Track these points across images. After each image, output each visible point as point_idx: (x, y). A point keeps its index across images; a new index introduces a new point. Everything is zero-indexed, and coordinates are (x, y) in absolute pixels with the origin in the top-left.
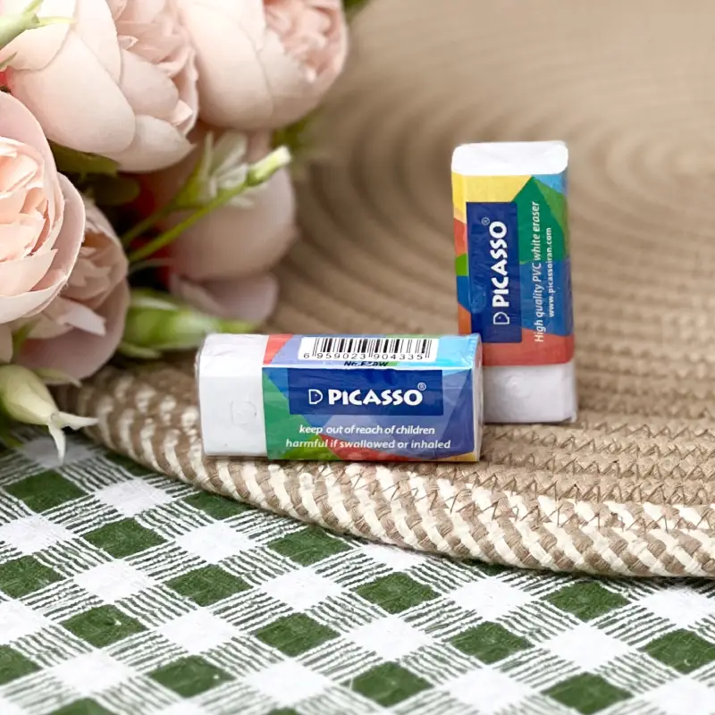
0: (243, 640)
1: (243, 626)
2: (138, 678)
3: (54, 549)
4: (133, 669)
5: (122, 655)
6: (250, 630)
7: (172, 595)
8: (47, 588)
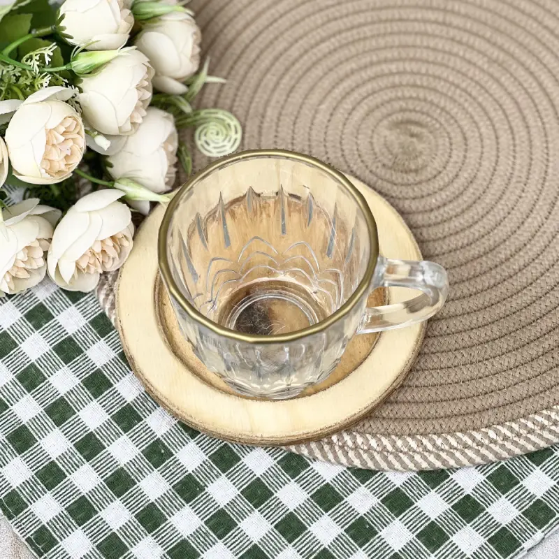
0: (207, 463)
1: (207, 452)
2: (170, 490)
3: (139, 399)
4: (169, 483)
5: (164, 473)
6: (209, 455)
7: (181, 431)
8: (137, 426)
